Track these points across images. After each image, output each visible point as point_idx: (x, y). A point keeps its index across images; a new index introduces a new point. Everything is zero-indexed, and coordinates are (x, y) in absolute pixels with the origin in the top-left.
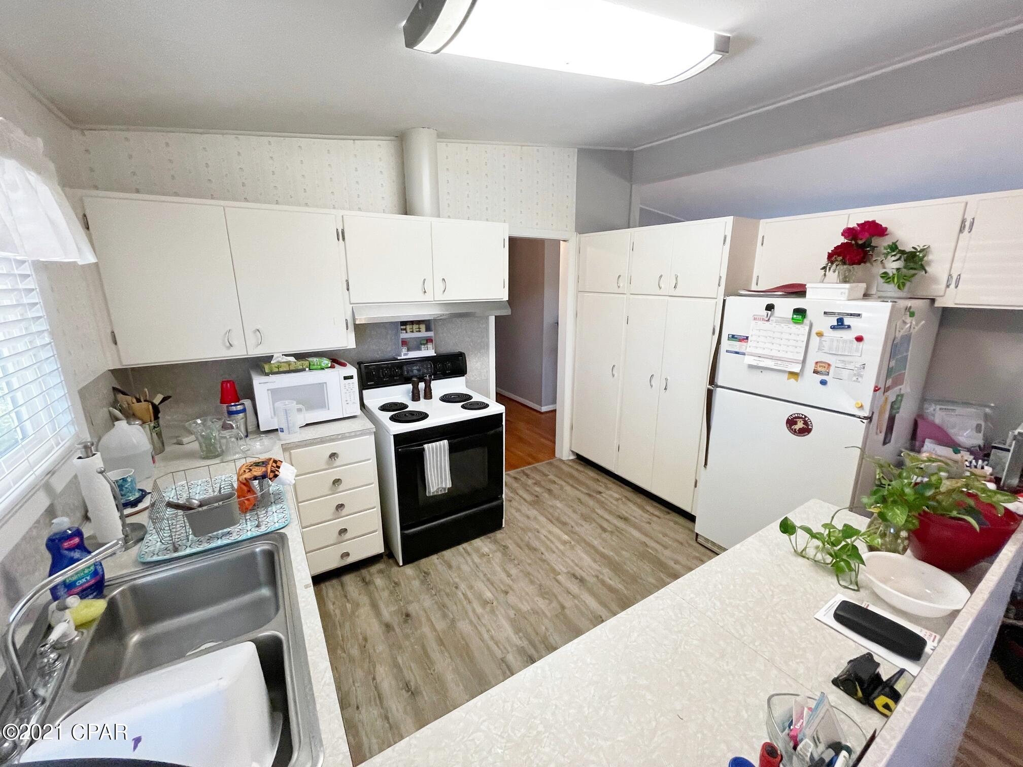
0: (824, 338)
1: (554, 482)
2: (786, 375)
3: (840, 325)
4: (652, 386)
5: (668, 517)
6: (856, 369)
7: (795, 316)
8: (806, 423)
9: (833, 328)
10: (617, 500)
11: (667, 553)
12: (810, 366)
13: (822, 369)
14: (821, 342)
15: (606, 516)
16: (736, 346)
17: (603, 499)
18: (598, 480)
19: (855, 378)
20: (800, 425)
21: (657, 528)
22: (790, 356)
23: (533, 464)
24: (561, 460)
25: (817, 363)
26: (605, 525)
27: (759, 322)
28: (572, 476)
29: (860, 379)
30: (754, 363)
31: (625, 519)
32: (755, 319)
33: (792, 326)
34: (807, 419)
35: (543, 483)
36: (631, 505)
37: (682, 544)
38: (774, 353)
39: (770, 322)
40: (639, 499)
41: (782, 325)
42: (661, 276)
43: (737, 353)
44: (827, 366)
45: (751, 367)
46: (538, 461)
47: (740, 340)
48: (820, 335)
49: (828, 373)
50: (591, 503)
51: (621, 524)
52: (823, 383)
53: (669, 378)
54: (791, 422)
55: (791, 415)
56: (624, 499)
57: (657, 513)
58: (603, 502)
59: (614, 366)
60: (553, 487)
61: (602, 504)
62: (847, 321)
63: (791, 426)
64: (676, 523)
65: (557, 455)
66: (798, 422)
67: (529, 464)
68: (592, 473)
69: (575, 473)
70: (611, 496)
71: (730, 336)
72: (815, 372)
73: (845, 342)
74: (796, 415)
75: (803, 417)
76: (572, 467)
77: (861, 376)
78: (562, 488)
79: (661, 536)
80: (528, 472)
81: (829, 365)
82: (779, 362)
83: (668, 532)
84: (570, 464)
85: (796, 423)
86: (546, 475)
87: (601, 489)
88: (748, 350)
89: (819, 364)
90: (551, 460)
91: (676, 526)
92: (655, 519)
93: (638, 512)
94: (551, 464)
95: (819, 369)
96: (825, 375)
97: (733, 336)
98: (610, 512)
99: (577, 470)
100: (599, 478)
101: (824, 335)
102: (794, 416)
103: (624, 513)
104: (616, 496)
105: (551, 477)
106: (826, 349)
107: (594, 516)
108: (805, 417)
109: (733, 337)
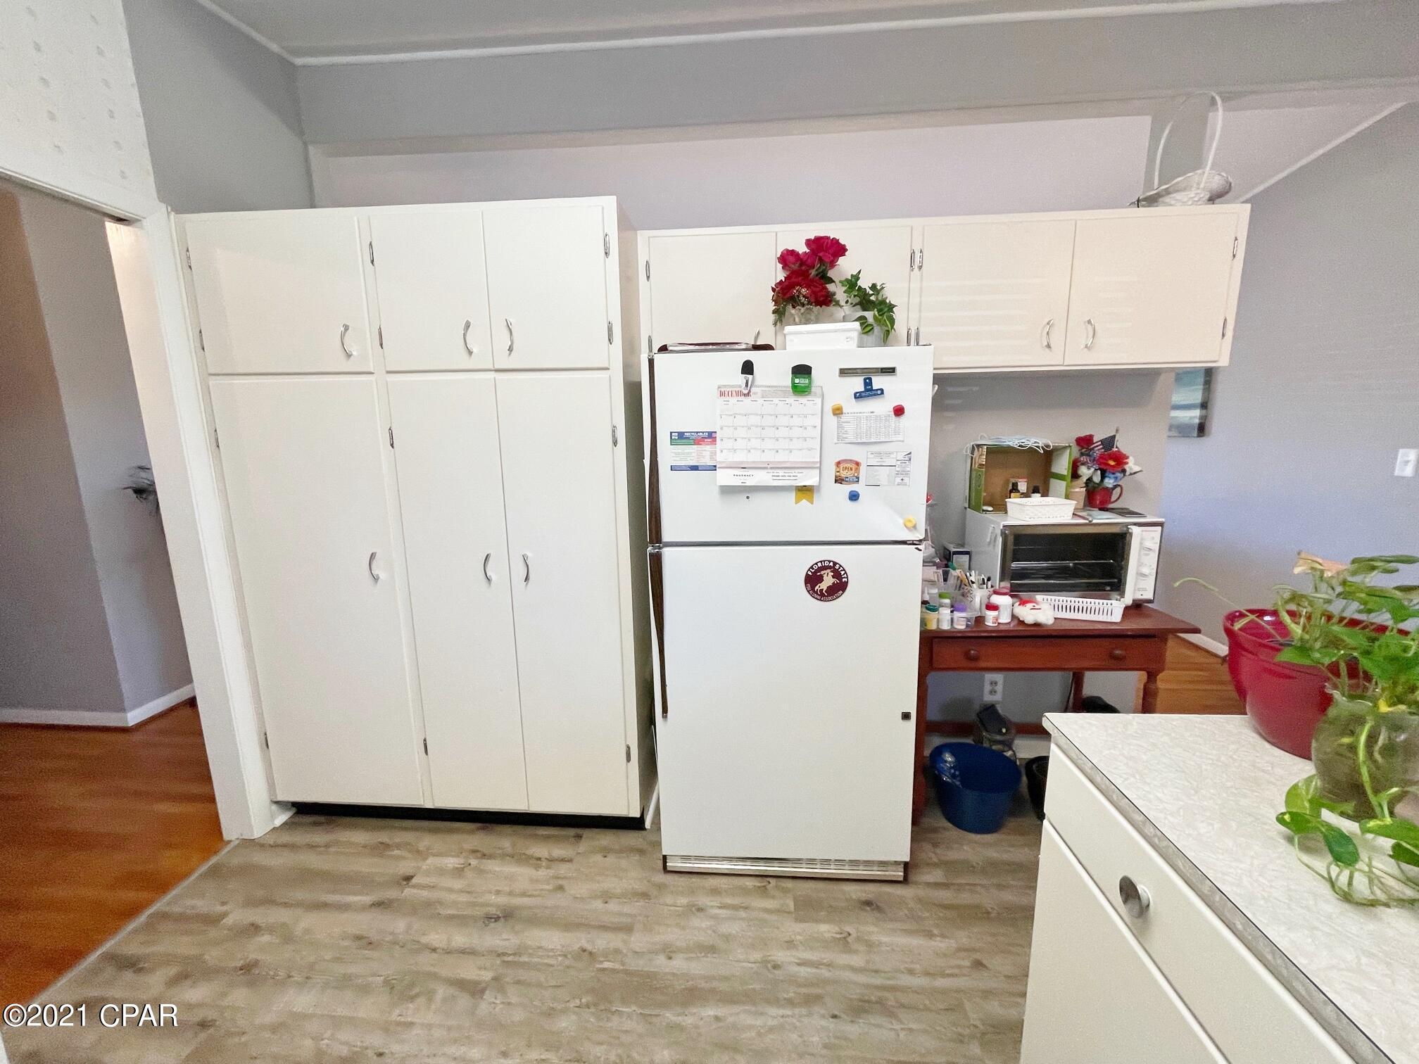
0: (844, 418)
1: (255, 928)
2: (792, 496)
3: (869, 392)
4: (489, 580)
5: (583, 846)
6: (899, 462)
7: (797, 381)
8: (837, 574)
9: (858, 396)
10: (459, 872)
11: (638, 941)
12: (830, 473)
13: (846, 474)
14: (840, 427)
15: (460, 939)
16: (691, 454)
17: (425, 893)
18: (387, 846)
19: (898, 480)
20: (828, 580)
21: (582, 889)
22: (797, 457)
23: (149, 903)
24: (249, 844)
25: (838, 464)
26: (470, 971)
27: (733, 400)
28: (306, 876)
29: (906, 480)
30: (737, 482)
31: (506, 916)
32: (722, 394)
33: (792, 399)
34: (837, 567)
35: (213, 956)
36: (493, 866)
37: (645, 895)
38: (769, 457)
39: (753, 397)
40: (504, 840)
41: (776, 400)
42: (468, 325)
43: (695, 468)
44: (854, 466)
45: (727, 491)
46: (161, 885)
47: (697, 442)
48: (838, 411)
49: (858, 478)
50: (399, 925)
51: (501, 938)
52: (854, 497)
53: (529, 554)
54: (812, 580)
55: (812, 567)
56: (474, 862)
57: (558, 852)
58: (429, 904)
59: (373, 556)
60: (254, 949)
61: (427, 910)
62: (878, 382)
63: (813, 589)
64: (606, 851)
65: (231, 830)
66: (825, 577)
67: (131, 911)
68: (359, 836)
69: (313, 861)
70: (441, 871)
71: (675, 436)
72: (839, 480)
73: (878, 418)
74: (820, 565)
75: (831, 564)
76: (292, 847)
77: (907, 474)
78: (288, 937)
79: (598, 904)
80: (132, 949)
81: (858, 464)
82: (781, 473)
83: (610, 884)
84: (286, 838)
85: (821, 579)
86: (212, 920)
87: (405, 867)
88: (720, 458)
89: (841, 466)
90: (214, 860)
91: (611, 859)
92: (563, 869)
93: (522, 874)
94: (215, 872)
95: (844, 474)
96: (854, 482)
97: (681, 435)
98: (460, 920)
99: (311, 847)
100: (384, 837)
101: (844, 411)
102: (815, 567)
103: (493, 898)
104: (451, 862)
105: (237, 916)
106: (851, 438)
107: (425, 962)
108: (835, 564)
109: (680, 438)
